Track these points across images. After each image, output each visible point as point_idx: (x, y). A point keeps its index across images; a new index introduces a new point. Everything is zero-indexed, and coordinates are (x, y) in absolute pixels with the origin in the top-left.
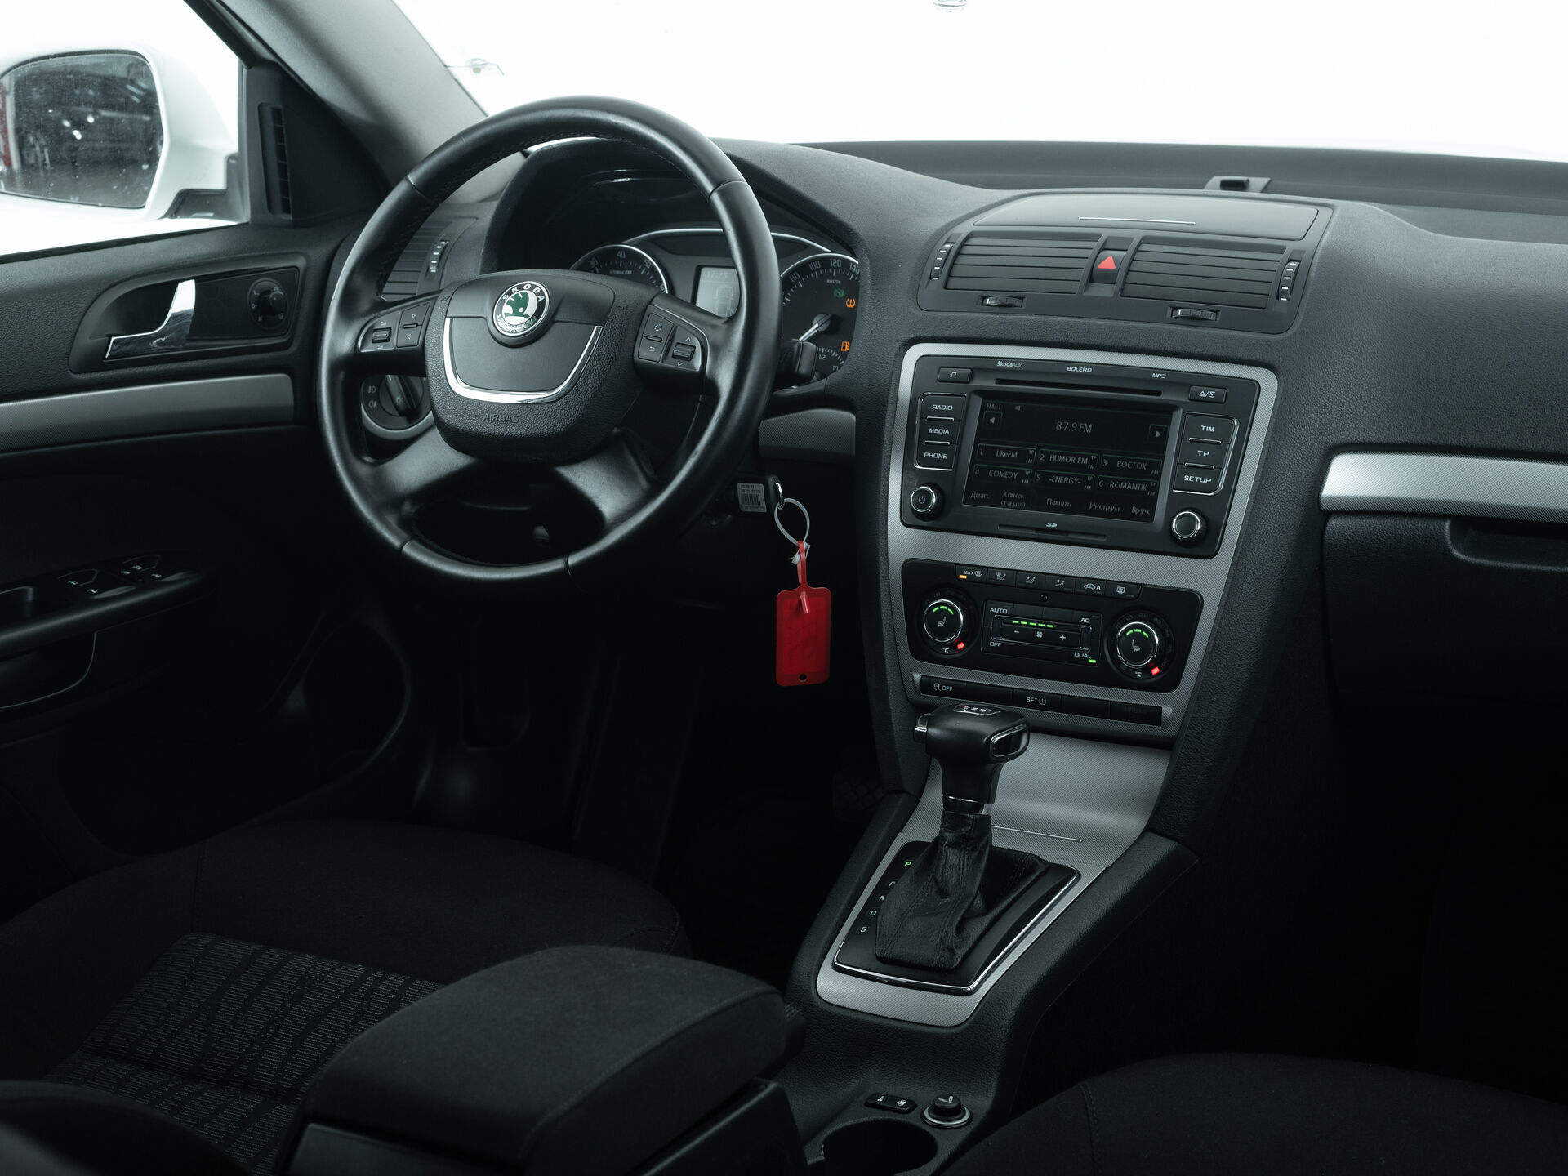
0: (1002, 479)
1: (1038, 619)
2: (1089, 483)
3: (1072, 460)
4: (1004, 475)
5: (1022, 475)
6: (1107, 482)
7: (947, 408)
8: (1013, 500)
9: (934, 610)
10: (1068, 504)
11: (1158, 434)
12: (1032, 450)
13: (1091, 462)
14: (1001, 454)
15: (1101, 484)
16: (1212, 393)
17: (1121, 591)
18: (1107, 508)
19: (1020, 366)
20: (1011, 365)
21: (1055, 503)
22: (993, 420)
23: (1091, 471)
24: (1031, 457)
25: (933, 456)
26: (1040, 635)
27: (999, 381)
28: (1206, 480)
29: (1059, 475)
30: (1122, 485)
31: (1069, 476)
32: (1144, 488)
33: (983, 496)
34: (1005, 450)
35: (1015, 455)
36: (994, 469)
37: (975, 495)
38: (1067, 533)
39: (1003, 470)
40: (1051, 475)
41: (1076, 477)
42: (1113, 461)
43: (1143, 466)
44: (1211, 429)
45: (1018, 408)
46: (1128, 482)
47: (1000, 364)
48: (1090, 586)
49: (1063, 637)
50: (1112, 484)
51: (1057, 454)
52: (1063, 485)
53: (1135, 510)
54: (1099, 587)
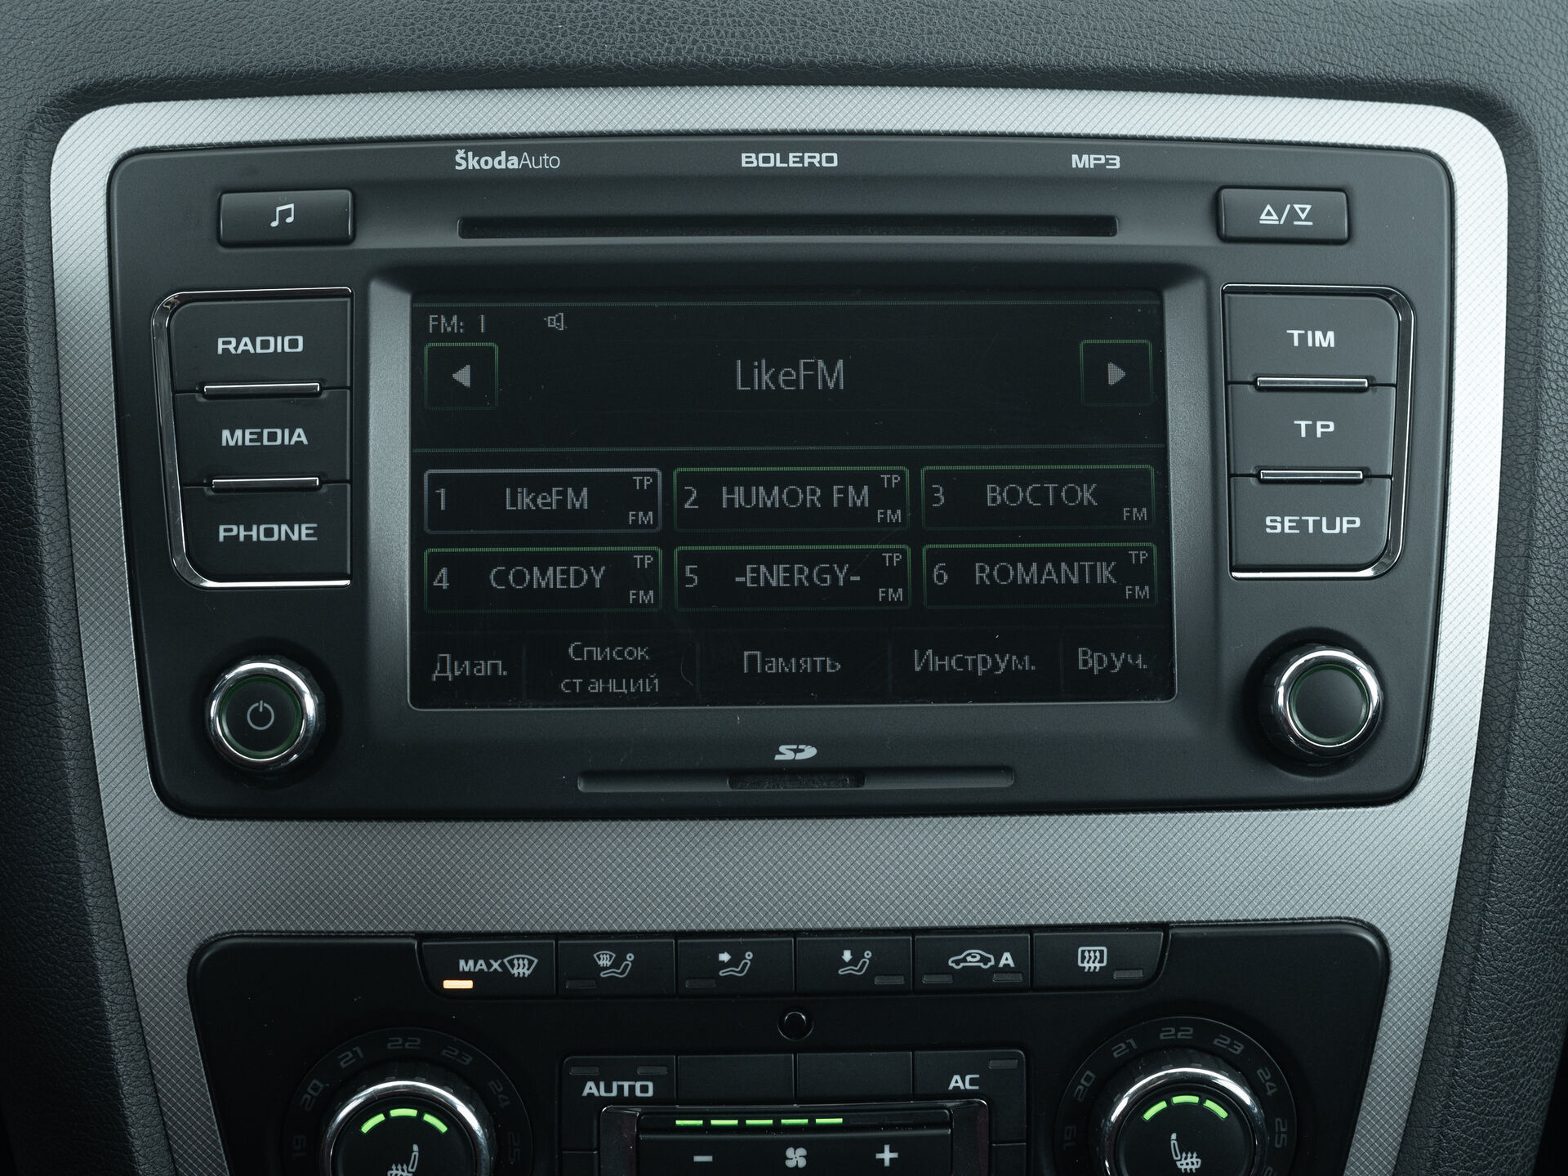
0: (549, 594)
1: (774, 1101)
2: (894, 577)
3: (811, 496)
4: (552, 578)
5: (623, 574)
6: (960, 565)
7: (279, 344)
8: (606, 670)
9: (366, 1127)
10: (832, 666)
11: (1115, 374)
12: (644, 476)
13: (883, 497)
14: (525, 500)
15: (940, 575)
16: (1303, 209)
17: (1092, 959)
18: (980, 663)
19: (549, 162)
20: (514, 163)
21: (777, 665)
22: (463, 376)
23: (891, 534)
24: (646, 500)
25: (257, 533)
26: (796, 1158)
27: (471, 227)
28: (1343, 525)
29: (771, 560)
30: (1025, 575)
31: (810, 559)
32: (1104, 573)
33: (485, 668)
34: (539, 485)
35: (580, 500)
36: (510, 560)
37: (451, 669)
38: (859, 775)
39: (544, 562)
40: (738, 563)
41: (840, 558)
42: (967, 490)
43: (1086, 495)
44: (1324, 339)
45: (555, 322)
46: (1042, 557)
47: (466, 161)
48: (973, 958)
49: (887, 1156)
50: (982, 574)
51: (748, 481)
52: (791, 594)
53: (1089, 660)
54: (1007, 959)
